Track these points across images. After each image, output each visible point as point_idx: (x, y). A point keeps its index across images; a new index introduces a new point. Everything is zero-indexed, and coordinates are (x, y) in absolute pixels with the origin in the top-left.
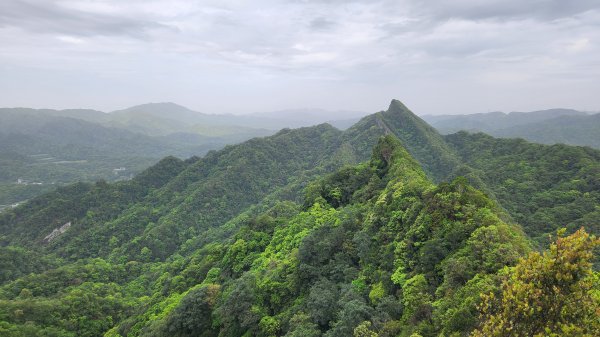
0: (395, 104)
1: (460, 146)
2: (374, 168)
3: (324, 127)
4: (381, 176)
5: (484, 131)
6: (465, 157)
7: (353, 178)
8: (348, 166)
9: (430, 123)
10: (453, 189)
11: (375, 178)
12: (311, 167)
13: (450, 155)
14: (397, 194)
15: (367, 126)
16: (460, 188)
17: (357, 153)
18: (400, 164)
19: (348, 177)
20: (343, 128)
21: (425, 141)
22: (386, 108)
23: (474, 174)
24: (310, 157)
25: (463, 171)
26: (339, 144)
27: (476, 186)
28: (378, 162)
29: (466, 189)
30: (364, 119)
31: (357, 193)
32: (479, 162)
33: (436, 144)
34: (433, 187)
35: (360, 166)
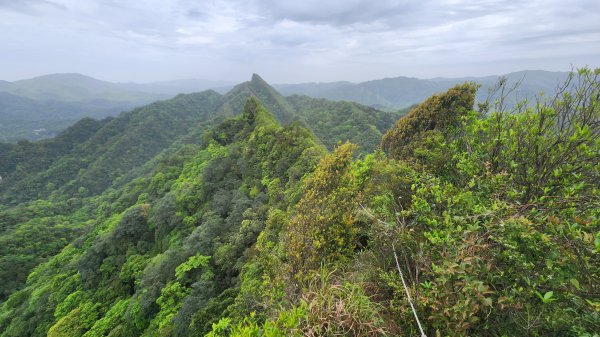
0: (255, 77)
1: (294, 103)
2: (246, 119)
3: (209, 93)
4: (251, 123)
5: (307, 94)
6: (297, 109)
7: (233, 126)
8: (228, 118)
9: (277, 89)
10: (291, 129)
11: (247, 125)
12: (204, 120)
13: (289, 109)
14: (261, 134)
15: (239, 92)
16: (295, 128)
17: (235, 110)
18: (262, 116)
19: (229, 126)
20: (223, 93)
21: (275, 101)
22: (249, 79)
23: (302, 119)
24: (202, 114)
25: (297, 118)
26: (221, 104)
27: (304, 126)
28: (248, 114)
29: (298, 129)
30: (236, 87)
31: (237, 135)
32: (304, 112)
33: (281, 102)
34: (281, 128)
35: (237, 118)
